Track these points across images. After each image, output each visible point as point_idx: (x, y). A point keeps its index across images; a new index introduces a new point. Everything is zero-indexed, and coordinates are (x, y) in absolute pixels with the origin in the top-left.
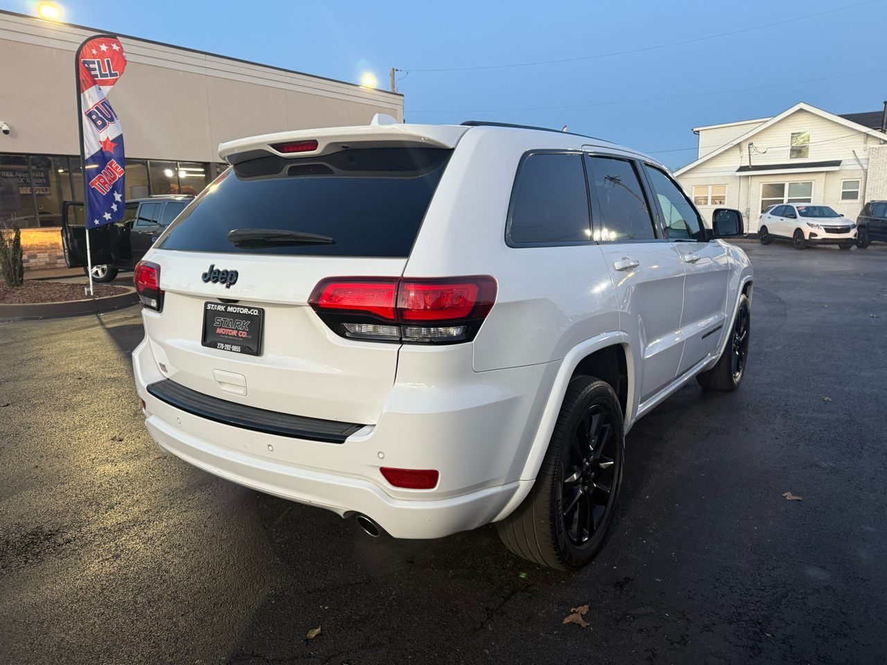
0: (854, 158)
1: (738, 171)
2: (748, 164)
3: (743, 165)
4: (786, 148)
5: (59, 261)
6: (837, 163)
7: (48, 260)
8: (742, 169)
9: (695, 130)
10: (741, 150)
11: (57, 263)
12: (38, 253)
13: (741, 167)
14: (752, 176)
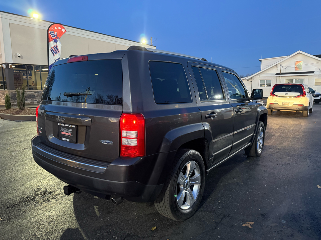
0: (319, 70)
1: (276, 75)
2: (280, 72)
3: (278, 72)
4: (294, 67)
5: (35, 102)
6: (313, 72)
7: (31, 101)
8: (277, 74)
9: (260, 60)
10: (277, 67)
11: (34, 102)
12: (28, 99)
13: (277, 73)
14: (281, 76)
